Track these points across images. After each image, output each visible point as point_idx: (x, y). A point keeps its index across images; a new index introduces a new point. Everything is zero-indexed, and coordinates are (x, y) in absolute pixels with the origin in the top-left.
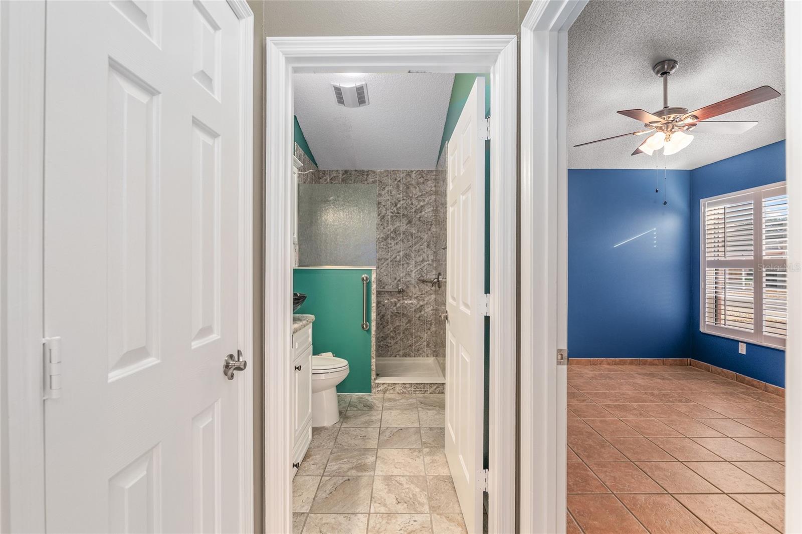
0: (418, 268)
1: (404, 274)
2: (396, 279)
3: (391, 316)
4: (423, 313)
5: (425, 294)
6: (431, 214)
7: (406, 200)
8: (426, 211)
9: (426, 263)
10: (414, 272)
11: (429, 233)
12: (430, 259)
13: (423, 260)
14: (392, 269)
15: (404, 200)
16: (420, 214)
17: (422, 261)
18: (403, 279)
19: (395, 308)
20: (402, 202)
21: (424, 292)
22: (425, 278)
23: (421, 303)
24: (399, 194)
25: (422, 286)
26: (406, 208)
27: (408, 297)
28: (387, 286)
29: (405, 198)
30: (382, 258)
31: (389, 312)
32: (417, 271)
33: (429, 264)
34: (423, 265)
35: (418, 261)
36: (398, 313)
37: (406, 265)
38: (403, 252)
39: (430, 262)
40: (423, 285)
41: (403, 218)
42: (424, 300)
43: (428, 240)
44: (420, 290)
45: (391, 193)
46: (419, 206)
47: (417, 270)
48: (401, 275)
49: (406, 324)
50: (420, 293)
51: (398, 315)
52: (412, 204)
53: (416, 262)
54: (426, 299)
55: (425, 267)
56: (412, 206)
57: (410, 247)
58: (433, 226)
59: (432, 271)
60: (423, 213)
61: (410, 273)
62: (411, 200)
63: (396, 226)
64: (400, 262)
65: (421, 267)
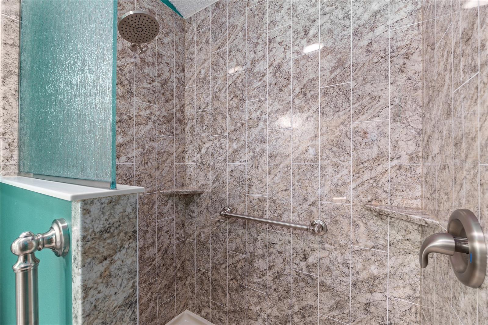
0: (366, 177)
1: (326, 189)
2: (305, 200)
3: (296, 280)
4: (378, 296)
5: (384, 247)
6: (407, 23)
7: (331, 13)
8: (389, 23)
9: (390, 164)
10: (353, 185)
11: (402, 79)
12: (403, 153)
13: (381, 157)
14: (297, 177)
15: (325, 14)
16: (371, 35)
17: (375, 160)
18: (324, 202)
19: (303, 264)
20: (319, 22)
21: (381, 242)
22: (385, 206)
23: (374, 270)
24: (314, 6)
25: (376, 224)
26: (330, 31)
27: (337, 246)
28: (286, 213)
29: (327, 9)
30: (277, 154)
31: (290, 269)
32: (362, 184)
33: (400, 167)
34: (380, 169)
35: (364, 158)
36: (311, 277)
37: (330, 170)
38: (325, 138)
39: (405, 161)
40: (380, 223)
41: (322, 58)
42: (382, 264)
43: (397, 101)
44: (369, 234)
45: (295, 11)
46: (366, 16)
47: (360, 181)
48: (319, 192)
49: (330, 310)
50: (370, 244)
51: (310, 281)
52: (347, 17)
53: (359, 163)
54: (389, 263)
55: (388, 176)
56: (347, 22)
57: (343, 123)
58: (415, 57)
59: (409, 188)
60: (380, 30)
61: (341, 189)
62: (343, 9)
63: (307, 79)
64: (315, 160)
65: (374, 173)
